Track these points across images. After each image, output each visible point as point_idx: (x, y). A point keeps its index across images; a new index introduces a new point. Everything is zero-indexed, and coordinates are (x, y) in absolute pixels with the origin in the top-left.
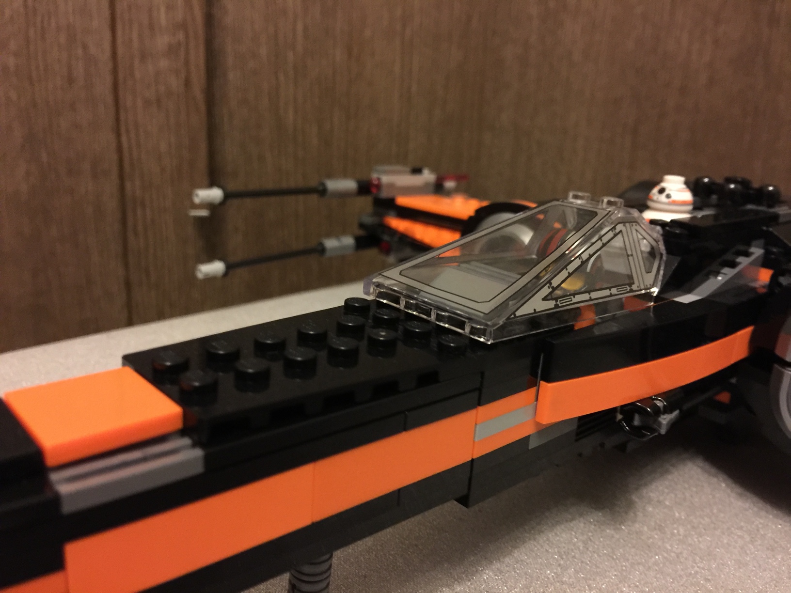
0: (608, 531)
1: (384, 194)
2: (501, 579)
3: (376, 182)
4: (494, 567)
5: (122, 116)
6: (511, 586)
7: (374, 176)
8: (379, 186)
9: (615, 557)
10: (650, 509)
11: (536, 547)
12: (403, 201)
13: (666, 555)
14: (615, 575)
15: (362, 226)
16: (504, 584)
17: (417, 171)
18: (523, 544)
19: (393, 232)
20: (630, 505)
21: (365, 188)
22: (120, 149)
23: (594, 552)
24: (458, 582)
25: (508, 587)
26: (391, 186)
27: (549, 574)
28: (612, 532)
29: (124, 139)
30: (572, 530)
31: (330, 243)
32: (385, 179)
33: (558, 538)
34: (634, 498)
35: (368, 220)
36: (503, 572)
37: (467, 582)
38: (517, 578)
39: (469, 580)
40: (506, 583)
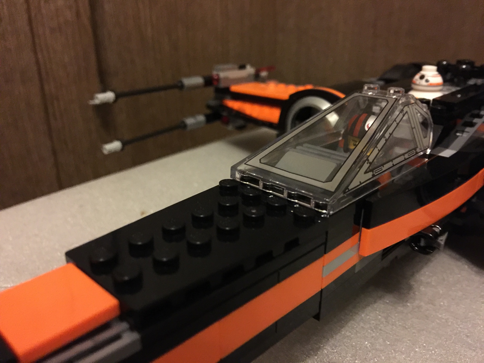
0: (399, 308)
1: (222, 85)
2: (337, 351)
3: (216, 78)
4: (330, 343)
5: (37, 41)
6: (344, 356)
7: (215, 73)
8: (218, 80)
9: (407, 327)
10: (424, 289)
11: (355, 325)
12: (235, 88)
13: (438, 321)
14: (409, 340)
15: (209, 107)
16: (339, 355)
17: (242, 67)
18: (346, 324)
19: (230, 110)
20: (410, 288)
21: (209, 81)
22: (37, 62)
23: (393, 325)
24: (309, 357)
25: (342, 357)
26: (226, 79)
27: (367, 344)
28: (402, 309)
29: (40, 56)
30: (376, 310)
31: (190, 121)
32: (222, 75)
33: (368, 317)
34: (412, 283)
35: (213, 103)
36: (337, 347)
37: (314, 357)
38: (346, 350)
39: (316, 355)
40: (340, 354)
